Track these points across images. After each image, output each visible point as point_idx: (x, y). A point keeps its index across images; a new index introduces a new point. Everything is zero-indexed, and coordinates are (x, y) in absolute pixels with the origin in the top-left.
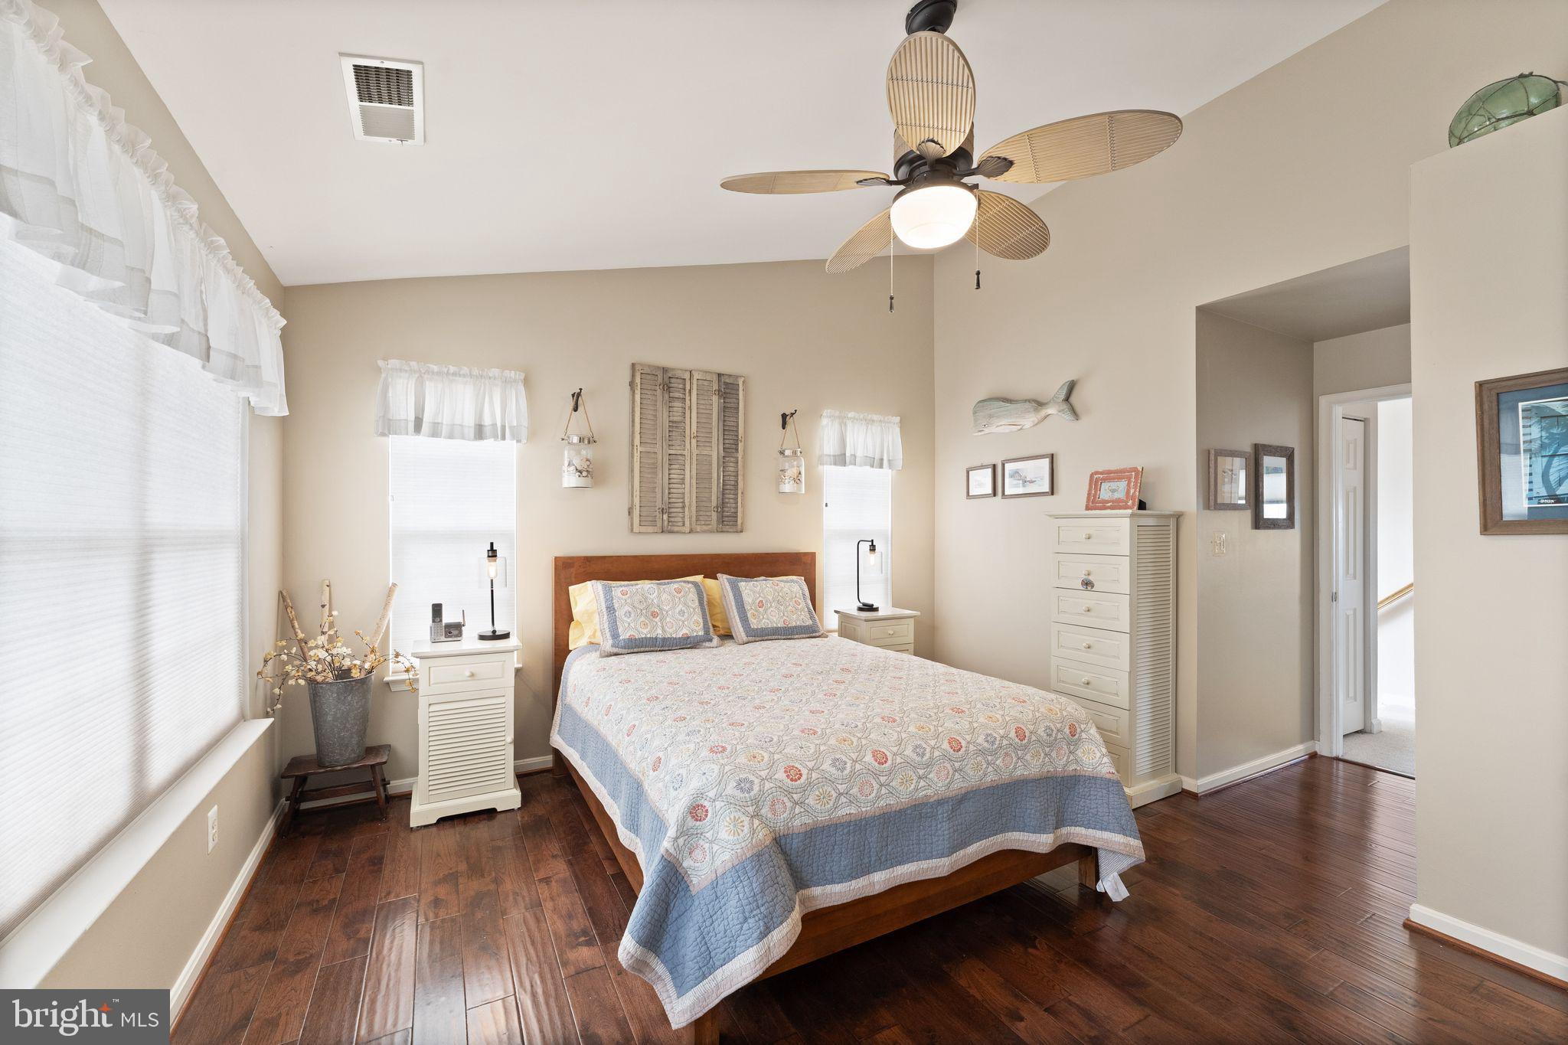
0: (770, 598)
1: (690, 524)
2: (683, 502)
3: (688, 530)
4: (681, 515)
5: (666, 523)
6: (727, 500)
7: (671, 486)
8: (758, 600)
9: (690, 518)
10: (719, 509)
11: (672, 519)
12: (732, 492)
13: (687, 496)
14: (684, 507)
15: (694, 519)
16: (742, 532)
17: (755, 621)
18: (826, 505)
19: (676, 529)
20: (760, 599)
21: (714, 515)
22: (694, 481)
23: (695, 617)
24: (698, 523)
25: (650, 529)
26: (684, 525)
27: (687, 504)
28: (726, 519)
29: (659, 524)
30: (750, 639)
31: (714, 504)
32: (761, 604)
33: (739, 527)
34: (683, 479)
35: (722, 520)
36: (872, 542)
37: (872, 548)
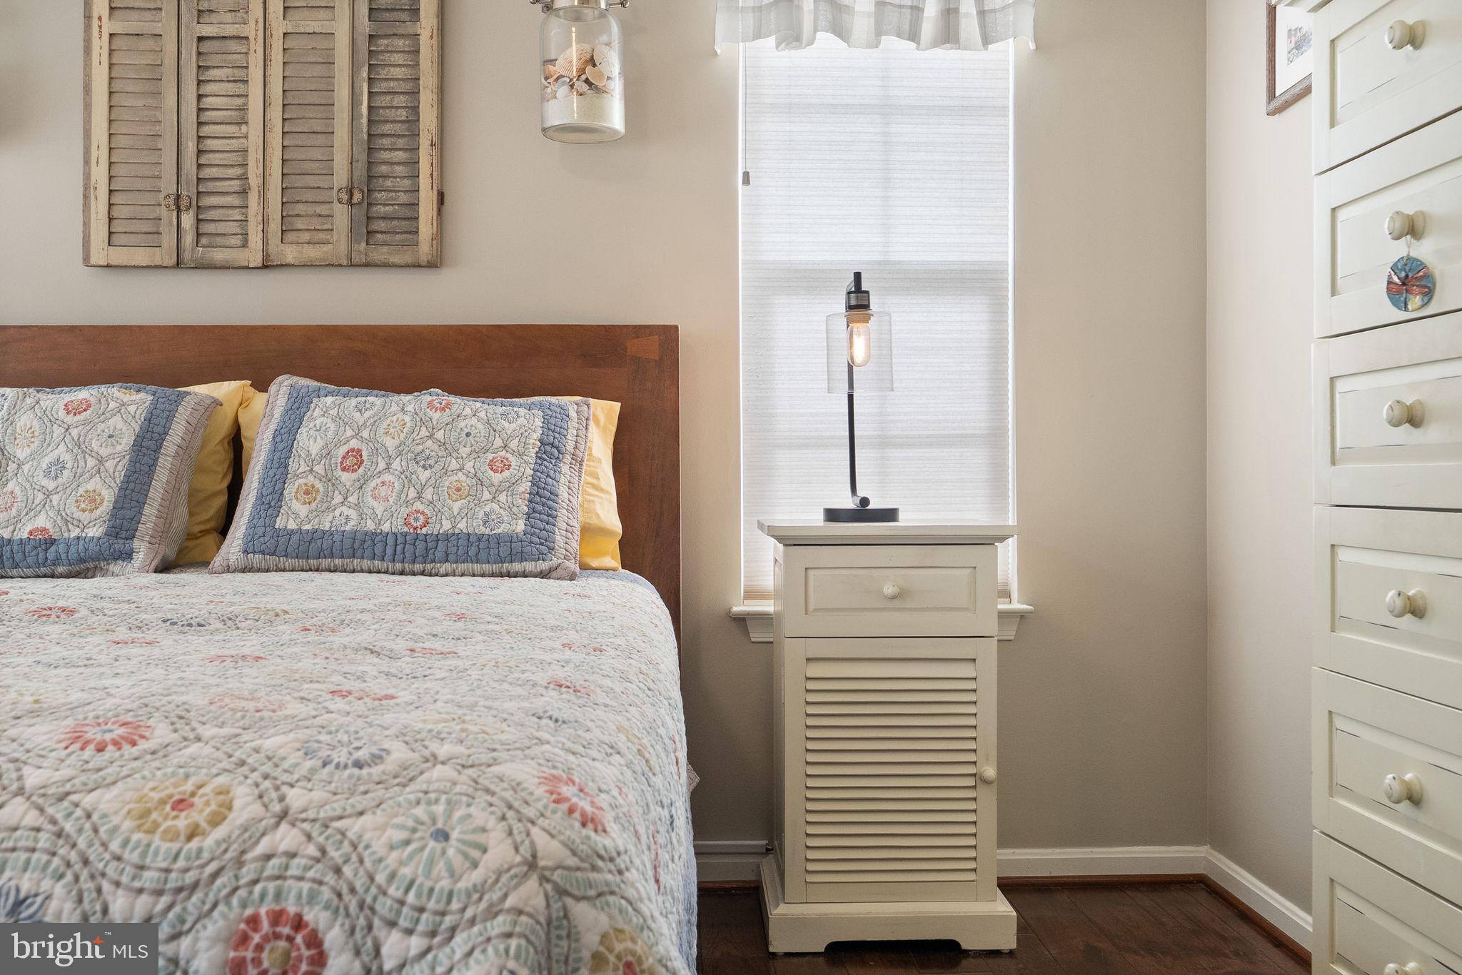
0: (391, 443)
1: (265, 241)
2: (244, 177)
3: (257, 260)
4: (236, 215)
5: (189, 239)
6: (384, 169)
7: (206, 130)
8: (342, 450)
9: (265, 222)
10: (357, 196)
11: (210, 228)
12: (401, 143)
13: (254, 158)
14: (244, 192)
15: (275, 227)
16: (434, 264)
17: (303, 510)
18: (746, 179)
19: (219, 255)
20: (354, 444)
21: (341, 215)
22: (276, 114)
23: (94, 484)
24: (290, 236)
25: (141, 256)
26: (245, 244)
27: (254, 181)
28: (381, 225)
29: (169, 240)
30: (257, 559)
31: (341, 177)
32: (354, 460)
33: (425, 248)
34: (243, 109)
35: (366, 228)
36: (858, 276)
37: (858, 302)
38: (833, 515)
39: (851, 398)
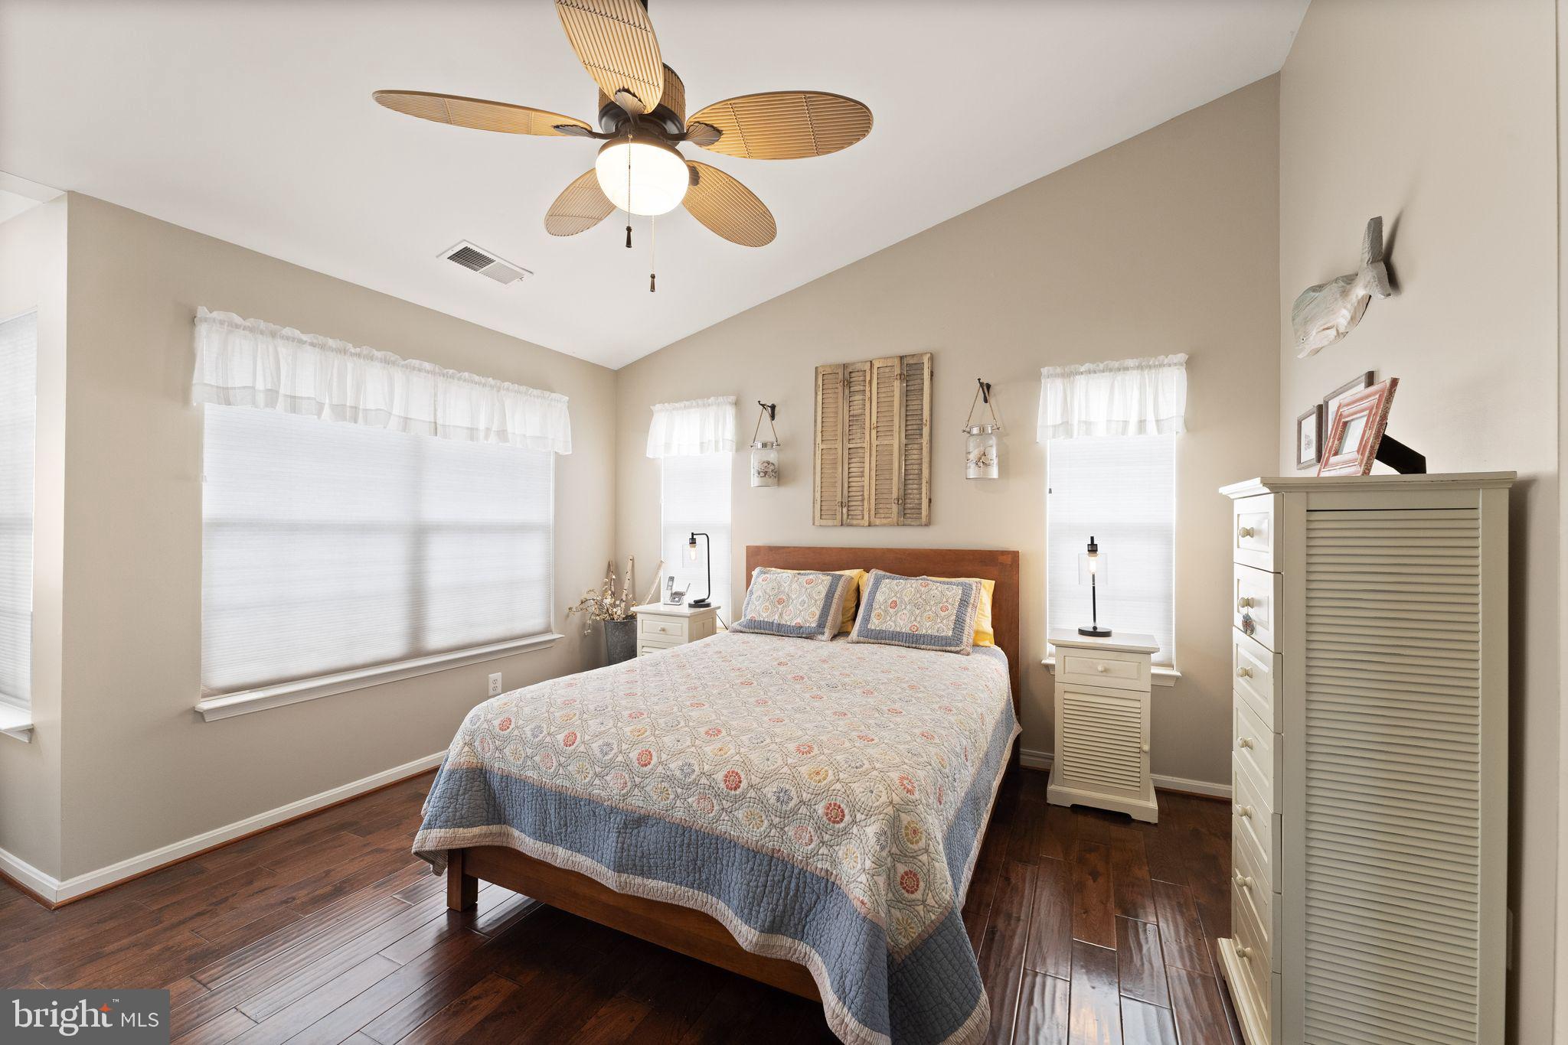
0: (906, 599)
1: (869, 517)
2: (863, 495)
3: (867, 524)
4: (860, 508)
5: (845, 517)
6: (910, 491)
7: (851, 480)
8: (891, 600)
9: (869, 510)
10: (900, 501)
11: (852, 513)
12: (916, 482)
13: (866, 488)
14: (863, 500)
15: (873, 512)
16: (928, 524)
17: (877, 622)
18: (1050, 491)
19: (855, 522)
20: (894, 599)
21: (895, 508)
22: (873, 473)
23: (814, 609)
24: (878, 516)
25: (830, 522)
26: (863, 519)
27: (866, 497)
28: (909, 511)
29: (839, 517)
30: (862, 639)
31: (895, 495)
32: (894, 604)
33: (924, 520)
34: (863, 472)
35: (903, 513)
36: (1092, 538)
37: (1093, 548)
38: (1082, 632)
39: (1094, 588)
